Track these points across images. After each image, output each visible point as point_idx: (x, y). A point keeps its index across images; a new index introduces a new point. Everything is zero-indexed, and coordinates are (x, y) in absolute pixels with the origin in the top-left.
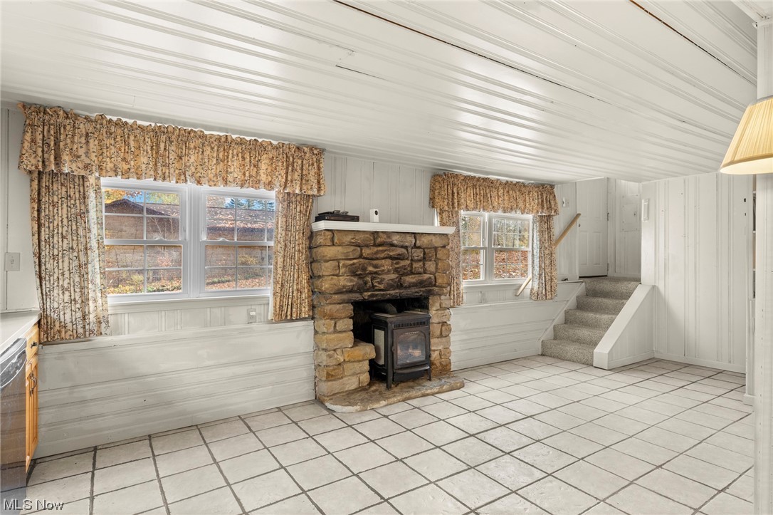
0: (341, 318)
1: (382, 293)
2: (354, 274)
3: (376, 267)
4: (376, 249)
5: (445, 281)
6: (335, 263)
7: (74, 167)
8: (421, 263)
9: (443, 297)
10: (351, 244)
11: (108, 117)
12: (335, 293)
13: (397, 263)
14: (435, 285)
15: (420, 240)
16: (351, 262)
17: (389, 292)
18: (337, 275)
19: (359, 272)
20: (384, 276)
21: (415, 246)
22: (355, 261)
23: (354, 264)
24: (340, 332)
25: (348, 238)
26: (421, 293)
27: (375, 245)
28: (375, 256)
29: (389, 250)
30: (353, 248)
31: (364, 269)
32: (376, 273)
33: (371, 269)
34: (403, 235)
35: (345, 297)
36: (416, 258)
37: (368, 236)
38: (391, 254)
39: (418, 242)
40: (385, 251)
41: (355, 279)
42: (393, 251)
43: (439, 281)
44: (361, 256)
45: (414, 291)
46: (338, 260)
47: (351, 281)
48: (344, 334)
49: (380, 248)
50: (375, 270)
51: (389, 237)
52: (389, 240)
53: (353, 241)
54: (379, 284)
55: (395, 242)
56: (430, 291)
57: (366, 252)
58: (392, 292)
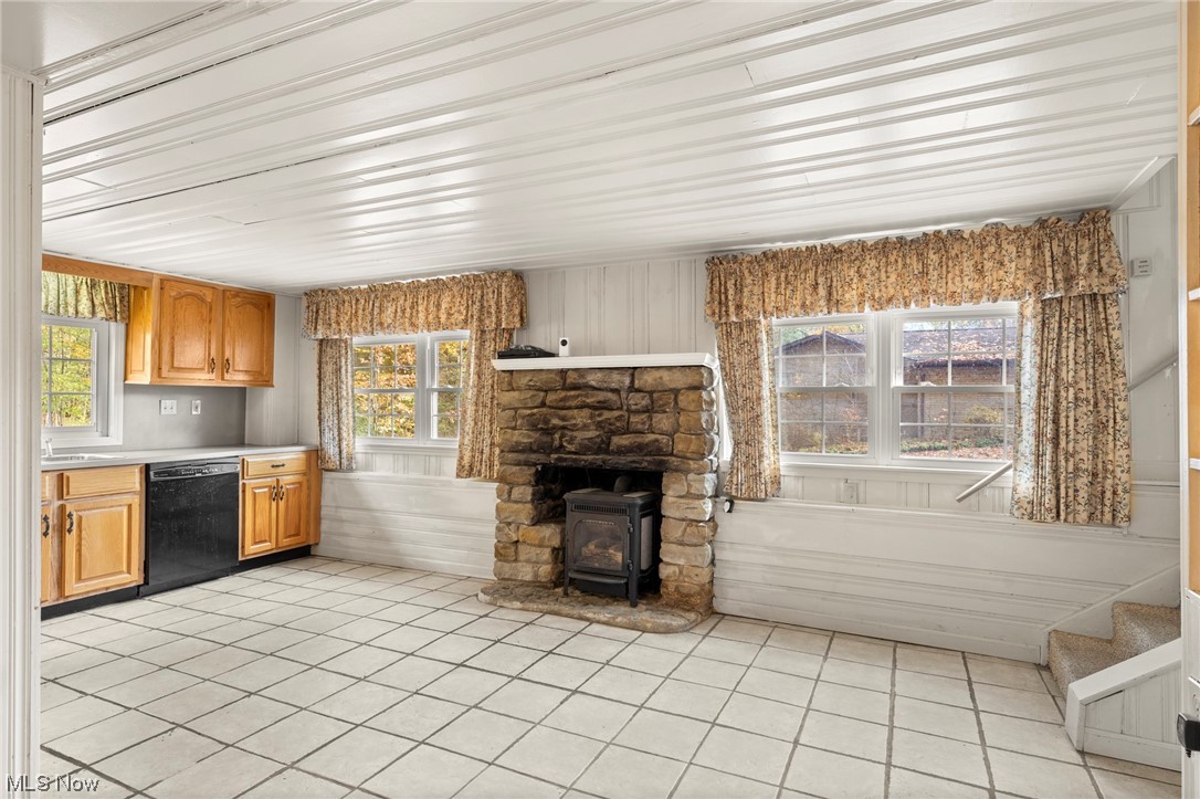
0: (518, 485)
1: (574, 457)
2: (534, 427)
3: (563, 419)
4: (563, 394)
5: (693, 447)
6: (512, 413)
7: (328, 332)
8: (644, 416)
9: (691, 476)
10: (530, 388)
11: (345, 288)
12: (510, 451)
13: (600, 415)
14: (672, 454)
15: (639, 379)
16: (529, 412)
17: (583, 457)
18: (514, 428)
19: (540, 426)
20: (575, 434)
21: (632, 389)
22: (535, 411)
23: (533, 415)
24: (516, 502)
25: (524, 381)
26: (645, 464)
27: (564, 388)
28: (562, 404)
29: (586, 396)
30: (531, 393)
31: (546, 421)
32: (564, 428)
33: (555, 421)
34: (607, 371)
35: (522, 457)
36: (633, 407)
37: (553, 375)
38: (588, 401)
39: (636, 382)
40: (578, 396)
41: (536, 435)
42: (592, 396)
43: (680, 447)
44: (543, 404)
45: (629, 459)
46: (516, 409)
47: (529, 437)
48: (520, 506)
49: (572, 393)
50: (561, 423)
51: (582, 376)
52: (582, 381)
53: (531, 383)
54: (569, 443)
55: (593, 383)
56: (662, 463)
57: (551, 397)
58: (590, 458)
